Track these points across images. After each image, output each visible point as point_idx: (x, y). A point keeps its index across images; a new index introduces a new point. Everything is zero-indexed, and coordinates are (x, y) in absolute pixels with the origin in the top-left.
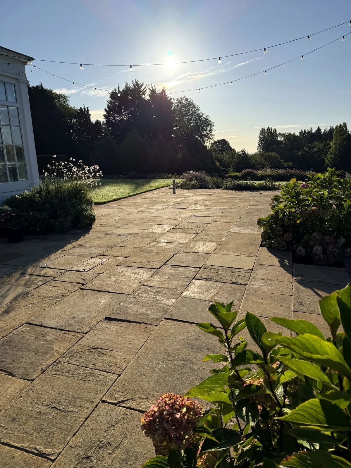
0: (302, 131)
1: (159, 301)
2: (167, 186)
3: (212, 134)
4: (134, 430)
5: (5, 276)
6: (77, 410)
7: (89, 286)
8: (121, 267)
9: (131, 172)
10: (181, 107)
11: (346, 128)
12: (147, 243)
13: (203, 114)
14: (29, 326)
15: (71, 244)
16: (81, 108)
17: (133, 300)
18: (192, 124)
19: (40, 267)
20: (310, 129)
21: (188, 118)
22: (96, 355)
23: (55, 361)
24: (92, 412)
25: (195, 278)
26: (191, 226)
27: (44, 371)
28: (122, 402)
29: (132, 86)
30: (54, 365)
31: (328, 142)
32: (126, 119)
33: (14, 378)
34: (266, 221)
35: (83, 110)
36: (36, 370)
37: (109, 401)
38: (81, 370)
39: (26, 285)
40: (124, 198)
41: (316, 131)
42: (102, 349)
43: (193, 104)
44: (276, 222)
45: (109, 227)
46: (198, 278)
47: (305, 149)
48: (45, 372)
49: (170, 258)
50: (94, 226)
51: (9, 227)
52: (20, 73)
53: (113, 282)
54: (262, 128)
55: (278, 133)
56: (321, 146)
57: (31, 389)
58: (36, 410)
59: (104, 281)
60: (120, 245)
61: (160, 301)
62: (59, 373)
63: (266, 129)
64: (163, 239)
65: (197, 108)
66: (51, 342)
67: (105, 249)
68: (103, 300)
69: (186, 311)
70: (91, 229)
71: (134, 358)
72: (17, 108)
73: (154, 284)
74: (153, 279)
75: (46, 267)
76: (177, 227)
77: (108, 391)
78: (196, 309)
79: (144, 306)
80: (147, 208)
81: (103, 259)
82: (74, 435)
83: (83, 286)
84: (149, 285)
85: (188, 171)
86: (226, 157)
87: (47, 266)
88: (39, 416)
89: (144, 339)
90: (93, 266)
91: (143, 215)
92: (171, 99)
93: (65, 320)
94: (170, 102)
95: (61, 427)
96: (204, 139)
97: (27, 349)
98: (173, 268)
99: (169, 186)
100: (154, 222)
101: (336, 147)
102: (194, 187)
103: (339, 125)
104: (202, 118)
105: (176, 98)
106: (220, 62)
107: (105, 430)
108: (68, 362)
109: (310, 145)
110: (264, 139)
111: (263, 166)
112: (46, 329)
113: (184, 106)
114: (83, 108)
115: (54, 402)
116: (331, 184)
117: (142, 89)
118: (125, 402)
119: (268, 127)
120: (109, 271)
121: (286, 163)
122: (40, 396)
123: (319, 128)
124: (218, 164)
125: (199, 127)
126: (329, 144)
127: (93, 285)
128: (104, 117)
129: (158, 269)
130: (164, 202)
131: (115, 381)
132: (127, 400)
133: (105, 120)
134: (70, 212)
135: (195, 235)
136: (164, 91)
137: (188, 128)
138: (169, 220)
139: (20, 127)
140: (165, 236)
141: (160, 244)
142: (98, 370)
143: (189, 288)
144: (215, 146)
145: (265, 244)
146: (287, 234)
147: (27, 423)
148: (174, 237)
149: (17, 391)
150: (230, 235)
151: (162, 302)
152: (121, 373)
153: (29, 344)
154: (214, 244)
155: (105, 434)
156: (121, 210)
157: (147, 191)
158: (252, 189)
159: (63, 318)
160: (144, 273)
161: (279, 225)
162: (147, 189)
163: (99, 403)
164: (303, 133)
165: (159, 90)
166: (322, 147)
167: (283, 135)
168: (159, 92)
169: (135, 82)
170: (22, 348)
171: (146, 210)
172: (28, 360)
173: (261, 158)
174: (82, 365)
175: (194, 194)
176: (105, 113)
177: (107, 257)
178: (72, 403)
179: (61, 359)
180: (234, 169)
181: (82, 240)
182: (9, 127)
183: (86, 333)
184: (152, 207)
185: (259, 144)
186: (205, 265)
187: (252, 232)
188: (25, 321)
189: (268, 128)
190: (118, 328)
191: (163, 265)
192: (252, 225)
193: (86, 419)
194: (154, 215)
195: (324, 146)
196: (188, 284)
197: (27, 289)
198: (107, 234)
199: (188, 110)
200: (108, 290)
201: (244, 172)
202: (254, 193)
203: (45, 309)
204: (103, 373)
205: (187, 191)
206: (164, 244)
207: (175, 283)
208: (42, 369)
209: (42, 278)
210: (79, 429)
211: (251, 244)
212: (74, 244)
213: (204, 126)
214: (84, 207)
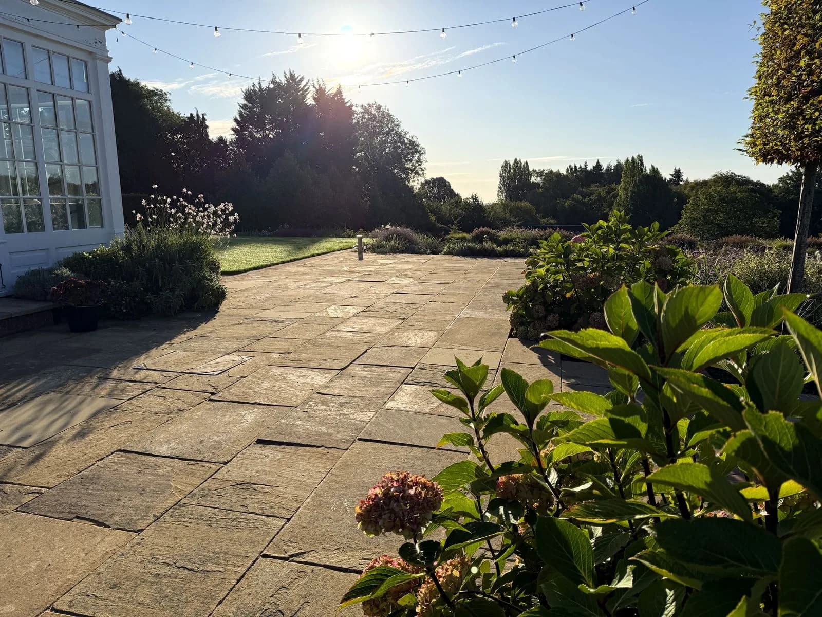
0: (570, 166)
1: (346, 415)
2: (347, 249)
3: (422, 166)
4: (319, 592)
5: (70, 382)
6: (221, 569)
7: (224, 395)
8: (277, 367)
9: (283, 225)
10: (369, 120)
11: (642, 164)
12: (319, 333)
13: (406, 134)
14: (124, 454)
15: (185, 334)
16: (191, 114)
17: (302, 415)
18: (387, 150)
19: (133, 368)
20: (584, 164)
21: (381, 139)
22: (246, 494)
23: (177, 503)
24: (248, 570)
25: (405, 382)
26: (392, 308)
27: (159, 518)
28: (297, 555)
29: (283, 80)
30: (175, 509)
31: (613, 185)
32: (272, 137)
33: (106, 529)
34: (518, 296)
35: (196, 118)
36: (144, 516)
37: (274, 555)
38: (222, 514)
39: (110, 395)
40: (273, 265)
41: (594, 167)
42: (255, 484)
43: (389, 115)
44: (534, 299)
45: (249, 308)
46: (409, 382)
47: (575, 196)
48: (161, 519)
49: (362, 355)
50: (222, 307)
51: (73, 305)
52: (96, 43)
53: (265, 389)
54: (506, 161)
55: (531, 169)
56: (602, 192)
57: (138, 544)
58: (152, 571)
59: (250, 388)
60: (273, 336)
61: (348, 415)
62: (185, 520)
63: (512, 162)
64: (347, 327)
65: (395, 123)
66: (166, 476)
67: (246, 342)
68: (251, 416)
69: (393, 429)
70: (217, 312)
71: (311, 495)
72: (90, 102)
73: (336, 392)
74: (334, 385)
75: (144, 368)
76: (369, 309)
77: (271, 541)
78: (410, 425)
79: (322, 424)
80: (316, 281)
81: (243, 357)
82: (220, 602)
83: (213, 396)
84: (328, 393)
85: (383, 226)
86: (445, 206)
87: (145, 366)
88: (158, 580)
89: (326, 469)
90: (227, 366)
91: (308, 292)
92: (351, 106)
93: (188, 445)
94: (349, 111)
95: (198, 593)
96: (408, 175)
97: (125, 487)
98: (366, 369)
99: (351, 248)
100: (330, 301)
101: (627, 194)
102: (394, 251)
103: (630, 159)
104: (405, 139)
105: (360, 104)
106: (443, 35)
107: (271, 595)
108: (199, 504)
109: (585, 190)
110: (508, 179)
111: (507, 223)
112: (155, 459)
113: (373, 118)
114: (195, 115)
115: (181, 560)
116: (619, 236)
117: (301, 86)
118: (302, 556)
119: (516, 159)
120: (257, 374)
121: (545, 220)
122: (156, 552)
123: (598, 163)
124: (433, 218)
125: (399, 155)
126: (615, 189)
127: (231, 394)
128: (232, 132)
129: (341, 369)
130: (344, 272)
131: (282, 528)
132: (305, 553)
133: (234, 137)
134: (181, 282)
135: (401, 321)
136: (339, 92)
137: (381, 156)
138: (355, 299)
139: (93, 135)
140: (350, 322)
141: (344, 335)
142: (252, 513)
143: (397, 397)
144: (426, 188)
145: (516, 333)
146: (551, 316)
147: (137, 590)
148: (364, 323)
149: (114, 548)
150: (458, 320)
151: (352, 416)
152: (292, 517)
153: (127, 481)
154: (434, 334)
155: (273, 600)
156: (270, 283)
157: (313, 256)
158: (491, 254)
159: (183, 442)
160: (318, 376)
161: (538, 303)
162: (312, 253)
163: (257, 559)
164: (573, 171)
165: (331, 89)
166: (603, 194)
167: (540, 174)
168: (330, 92)
169: (288, 75)
170: (114, 486)
171: (315, 284)
172: (129, 503)
173: (504, 209)
174: (224, 507)
175: (394, 261)
176: (234, 125)
177: (251, 354)
178: (213, 560)
179: (186, 501)
180: (459, 226)
181: (203, 329)
182: (73, 135)
183: (225, 463)
184: (325, 280)
185: (500, 188)
186: (420, 363)
187: (495, 316)
188: (116, 447)
189: (515, 161)
190: (279, 454)
191: (349, 365)
192: (494, 307)
193: (238, 581)
194: (328, 291)
195: (608, 192)
196: (394, 390)
197: (114, 402)
198: (247, 319)
199: (381, 126)
200: (258, 401)
201: (475, 232)
202: (495, 261)
203: (149, 430)
204: (261, 516)
205: (383, 256)
206: (348, 334)
207: (372, 390)
208: (154, 516)
209: (138, 384)
210: (228, 594)
211: (493, 334)
212: (190, 334)
213: (409, 154)
214: (207, 274)
